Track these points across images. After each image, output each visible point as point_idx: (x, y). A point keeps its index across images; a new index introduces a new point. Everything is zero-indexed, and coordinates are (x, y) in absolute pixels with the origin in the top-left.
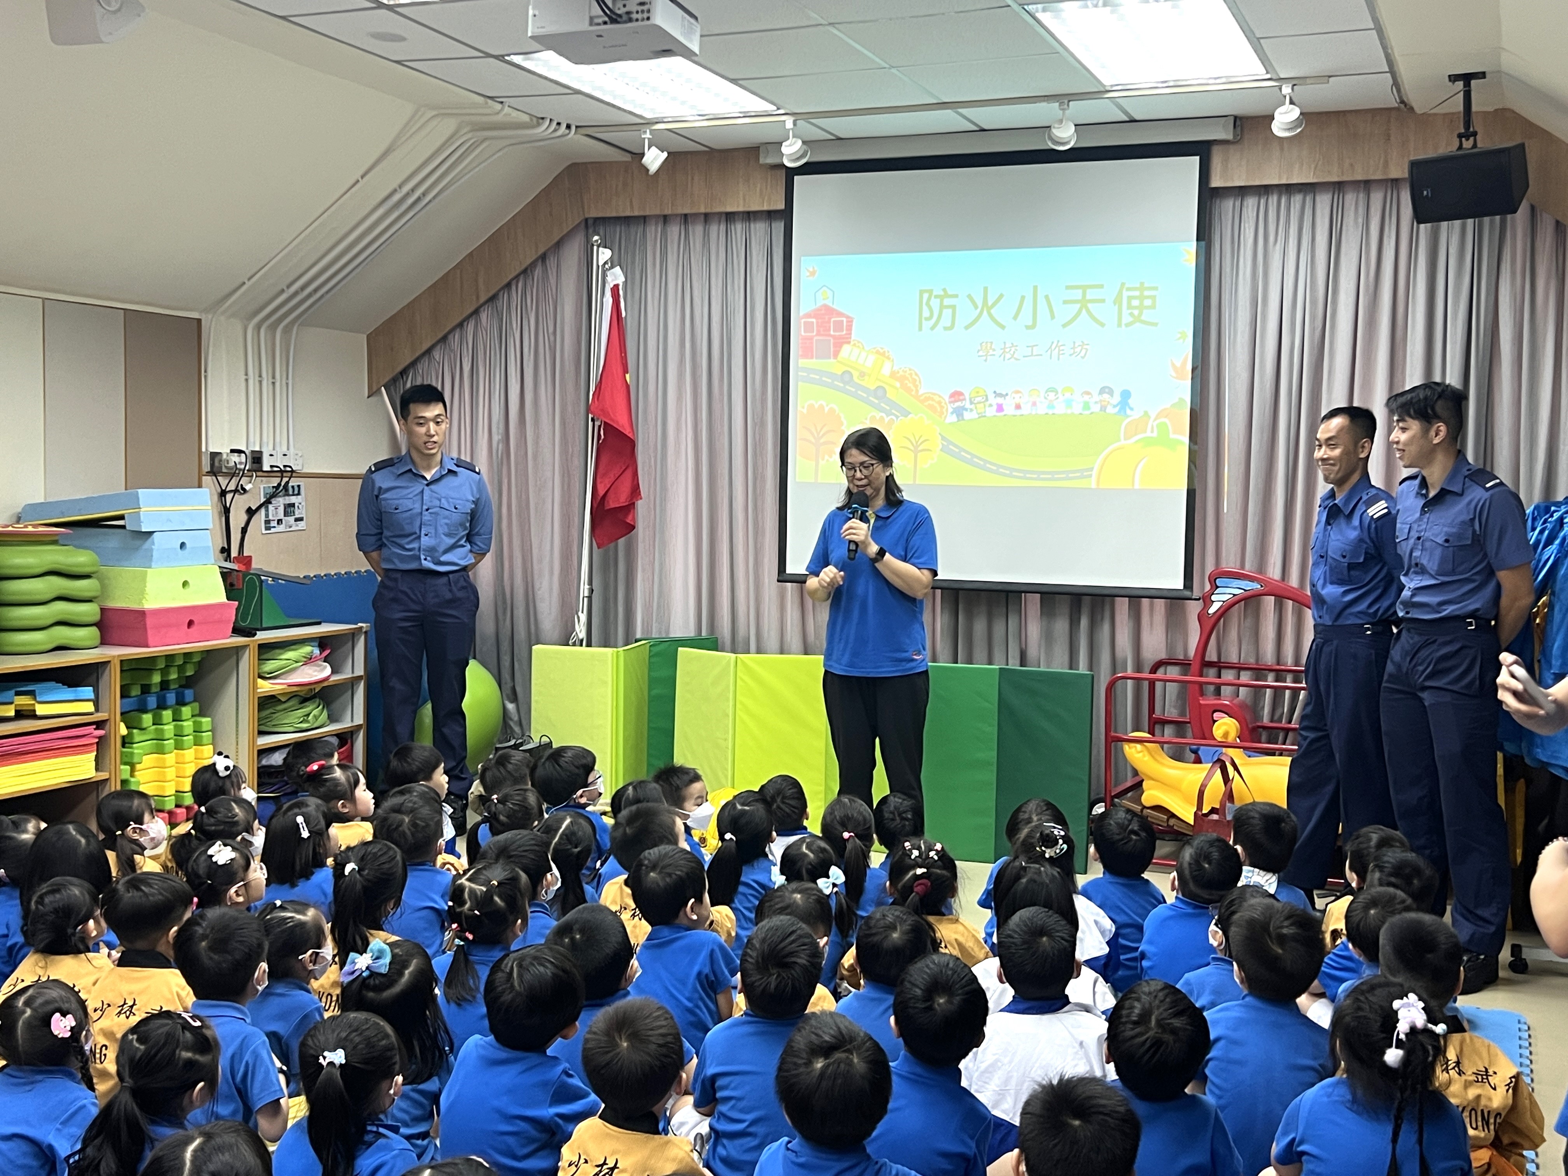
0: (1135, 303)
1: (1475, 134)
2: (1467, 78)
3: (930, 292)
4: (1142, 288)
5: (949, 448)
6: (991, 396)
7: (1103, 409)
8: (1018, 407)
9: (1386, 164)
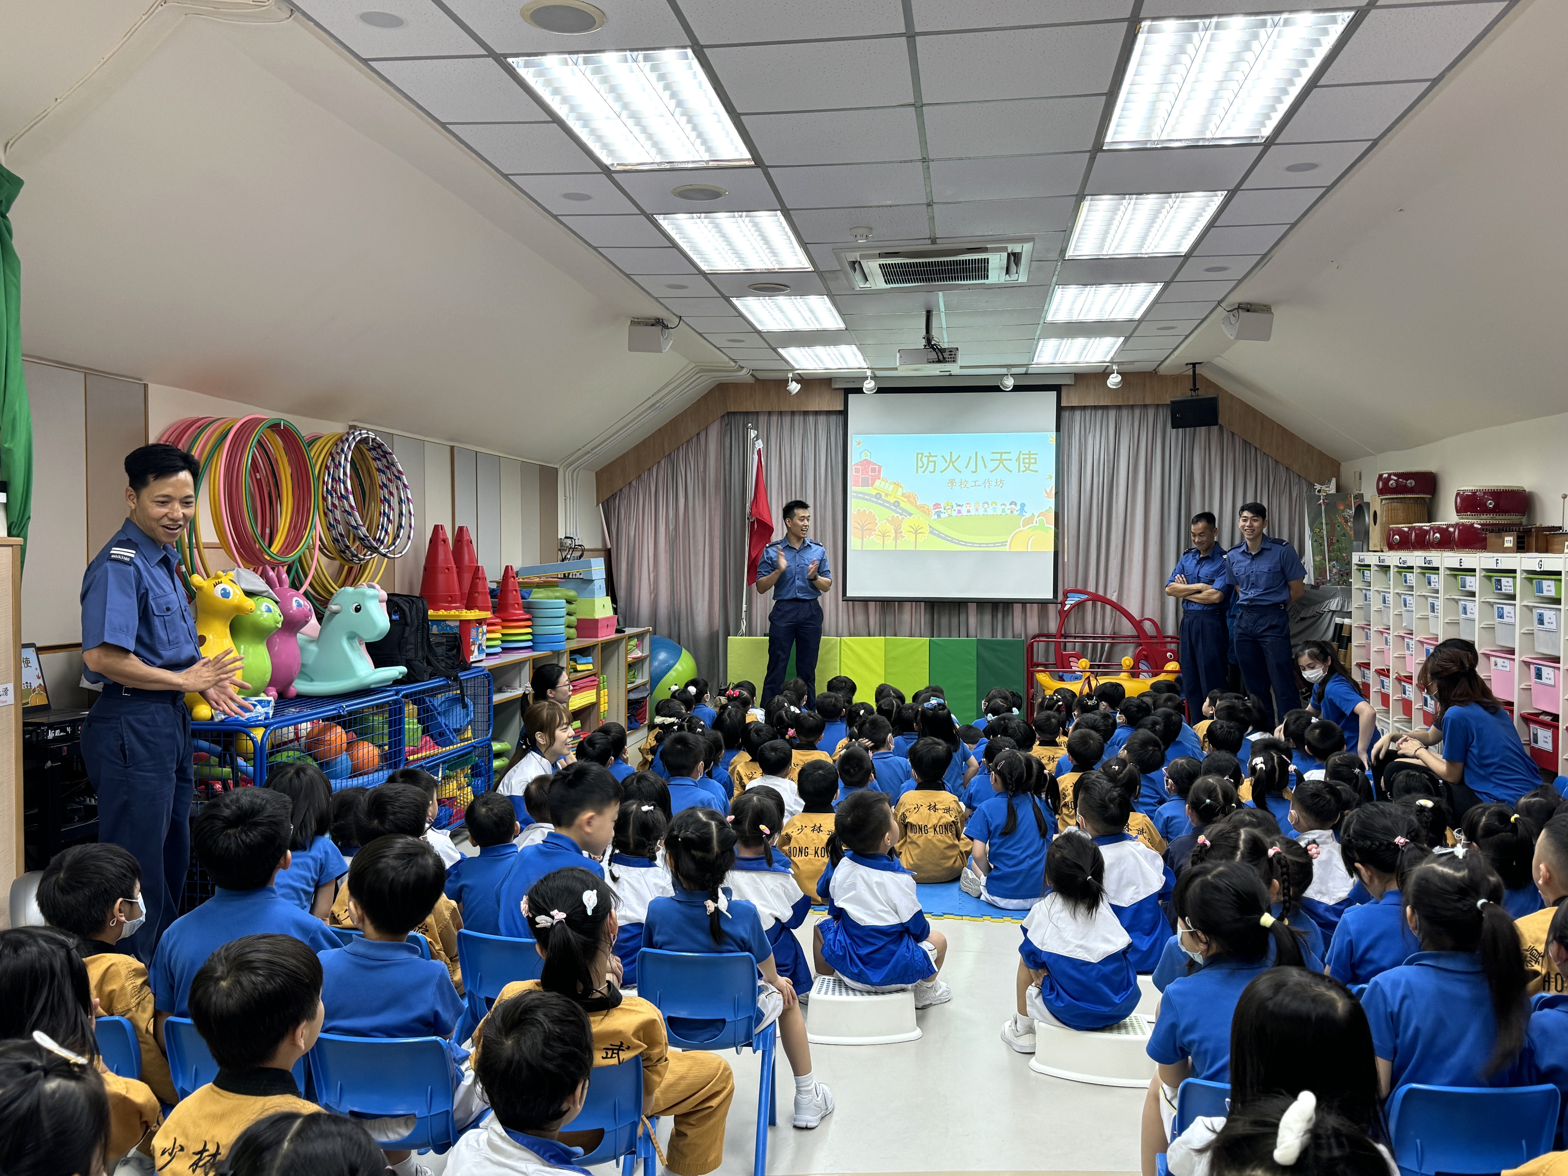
0: (1026, 461)
1: (1198, 389)
2: (1194, 365)
3: (922, 454)
4: (1030, 454)
5: (933, 531)
6: (955, 506)
7: (1012, 512)
8: (969, 511)
9: (1144, 398)
